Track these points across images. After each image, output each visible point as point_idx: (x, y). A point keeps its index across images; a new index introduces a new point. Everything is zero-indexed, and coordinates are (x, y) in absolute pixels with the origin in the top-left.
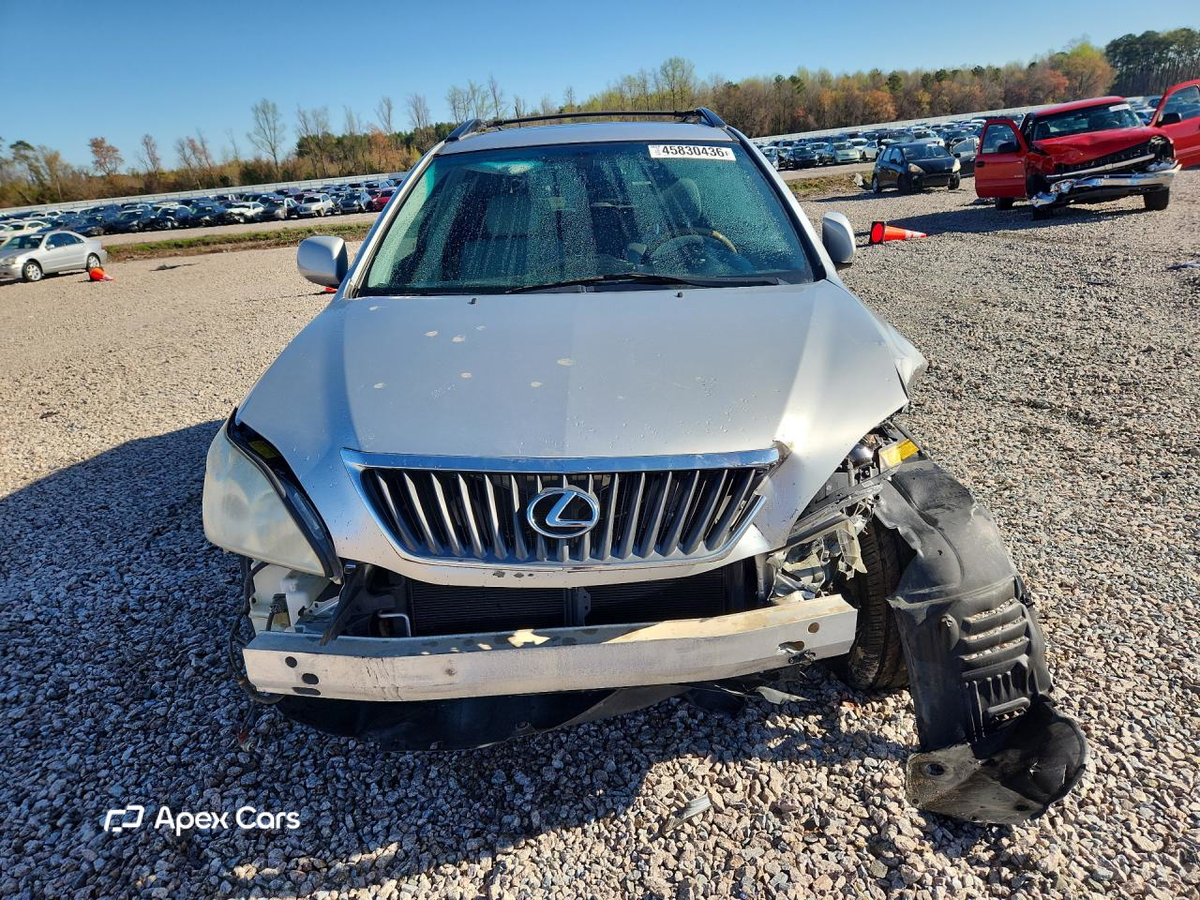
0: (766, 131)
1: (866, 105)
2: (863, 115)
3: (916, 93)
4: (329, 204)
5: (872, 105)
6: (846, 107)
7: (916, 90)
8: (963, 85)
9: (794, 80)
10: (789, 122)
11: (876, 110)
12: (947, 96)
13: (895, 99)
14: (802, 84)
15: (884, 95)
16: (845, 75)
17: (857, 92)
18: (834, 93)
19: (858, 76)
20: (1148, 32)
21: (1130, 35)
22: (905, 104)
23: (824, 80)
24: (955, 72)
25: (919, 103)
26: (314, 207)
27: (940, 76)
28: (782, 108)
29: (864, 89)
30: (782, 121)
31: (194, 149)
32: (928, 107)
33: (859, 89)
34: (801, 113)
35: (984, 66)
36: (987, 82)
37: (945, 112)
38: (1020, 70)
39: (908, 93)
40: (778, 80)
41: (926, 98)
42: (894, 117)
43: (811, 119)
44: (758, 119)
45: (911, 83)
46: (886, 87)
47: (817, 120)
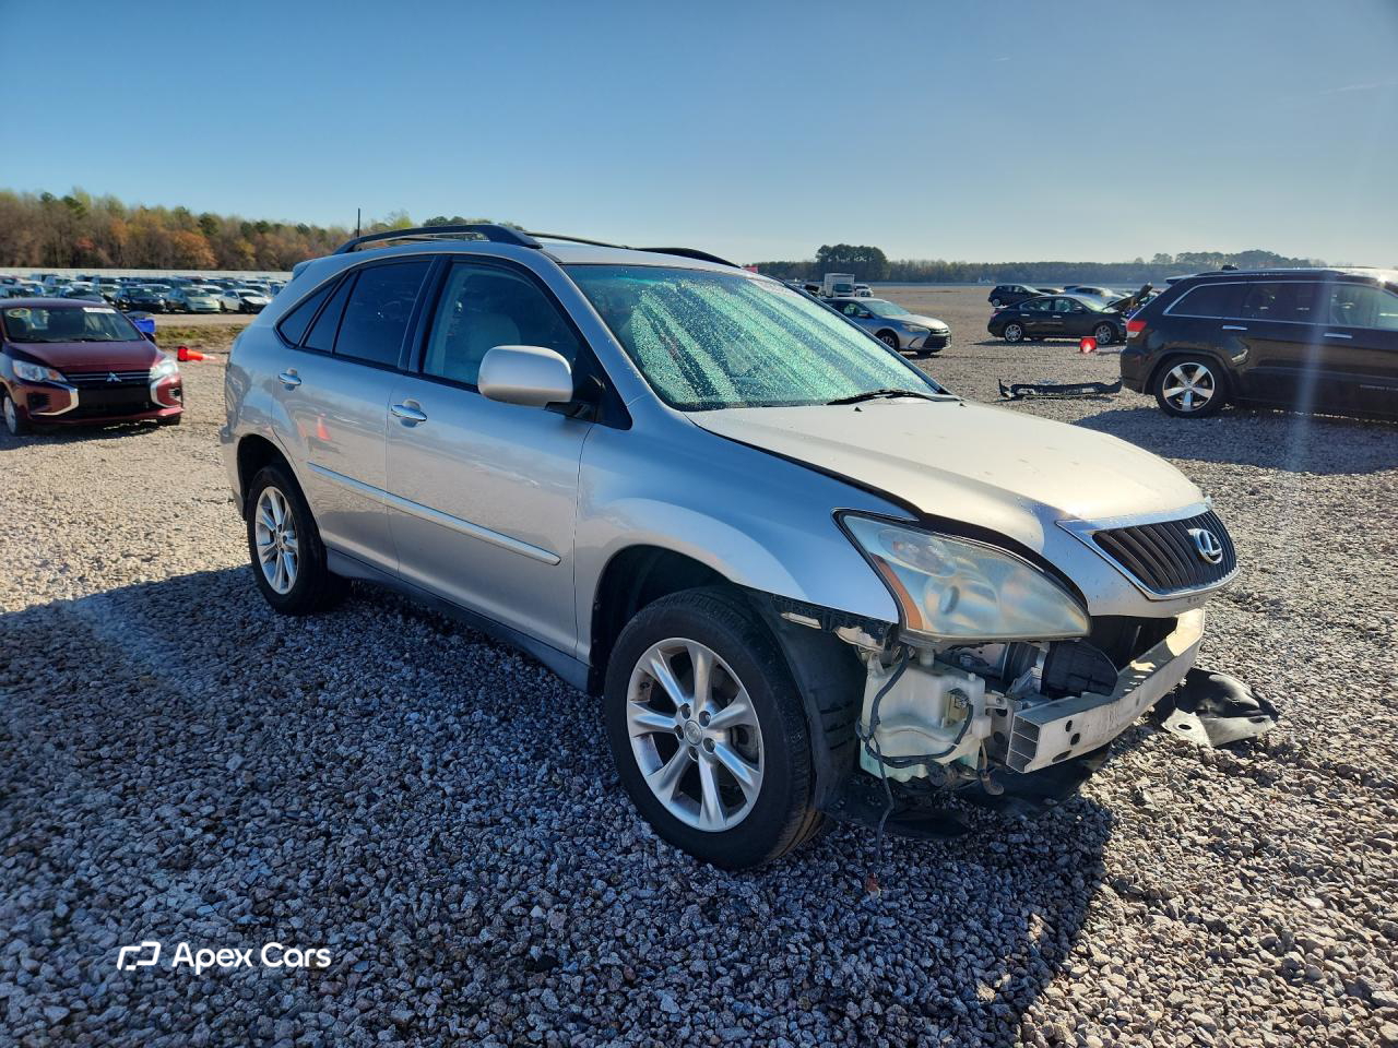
0: (37, 260)
1: (176, 246)
2: (174, 257)
3: (236, 242)
5: (184, 248)
6: (149, 245)
7: (236, 238)
8: (289, 241)
9: (69, 201)
10: (69, 252)
11: (189, 255)
12: (273, 250)
13: (213, 246)
14: (83, 209)
15: (198, 238)
16: (142, 207)
17: (162, 230)
18: (130, 227)
19: (160, 212)
20: (457, 218)
21: (442, 218)
22: (226, 252)
23: (113, 209)
24: (278, 227)
25: (242, 254)
27: (262, 227)
28: (57, 234)
29: (172, 228)
30: (58, 250)
32: (253, 259)
33: (164, 226)
34: (87, 244)
35: (308, 226)
36: (315, 242)
37: (273, 268)
38: (346, 235)
39: (227, 241)
40: (46, 198)
41: (250, 249)
42: (214, 265)
43: (103, 254)
44: (21, 243)
45: (228, 229)
46: (199, 230)
47: (112, 255)
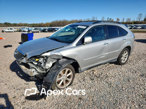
4: (141, 27)
26: (138, 28)
31: (129, 20)
